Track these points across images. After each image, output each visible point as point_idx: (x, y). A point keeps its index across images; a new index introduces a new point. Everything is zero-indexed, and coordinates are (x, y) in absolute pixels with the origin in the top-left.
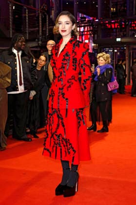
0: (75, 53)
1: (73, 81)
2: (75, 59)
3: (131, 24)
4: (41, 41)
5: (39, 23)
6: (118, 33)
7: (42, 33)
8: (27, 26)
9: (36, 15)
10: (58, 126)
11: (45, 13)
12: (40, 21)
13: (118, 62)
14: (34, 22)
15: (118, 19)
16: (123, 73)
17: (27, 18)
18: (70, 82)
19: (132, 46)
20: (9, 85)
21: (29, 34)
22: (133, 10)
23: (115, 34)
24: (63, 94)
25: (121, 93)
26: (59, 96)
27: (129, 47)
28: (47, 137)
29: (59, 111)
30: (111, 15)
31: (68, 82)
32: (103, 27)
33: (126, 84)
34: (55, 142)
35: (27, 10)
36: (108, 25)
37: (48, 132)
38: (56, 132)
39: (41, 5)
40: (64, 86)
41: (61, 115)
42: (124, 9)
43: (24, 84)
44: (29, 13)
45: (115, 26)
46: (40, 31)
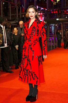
0: (38, 27)
1: (36, 41)
2: (38, 30)
3: (64, 11)
4: (18, 20)
5: (16, 11)
6: (57, 16)
7: (18, 17)
8: (10, 13)
9: (15, 7)
10: (27, 65)
11: (20, 6)
12: (17, 10)
13: (58, 31)
14: (14, 11)
15: (57, 9)
16: (60, 37)
17: (10, 9)
18: (35, 42)
19: (64, 23)
20: (1, 44)
21: (11, 17)
22: (65, 4)
23: (56, 16)
24: (31, 48)
25: (59, 47)
26: (29, 49)
27: (63, 23)
28: (21, 71)
29: (28, 57)
30: (53, 7)
31: (34, 42)
32: (49, 13)
33: (62, 42)
34: (25, 73)
35: (10, 5)
36: (52, 12)
37: (22, 68)
38: (26, 68)
39: (18, 2)
40: (32, 44)
41: (29, 59)
42: (60, 4)
43: (7, 43)
44: (11, 6)
45: (55, 12)
46: (17, 15)
